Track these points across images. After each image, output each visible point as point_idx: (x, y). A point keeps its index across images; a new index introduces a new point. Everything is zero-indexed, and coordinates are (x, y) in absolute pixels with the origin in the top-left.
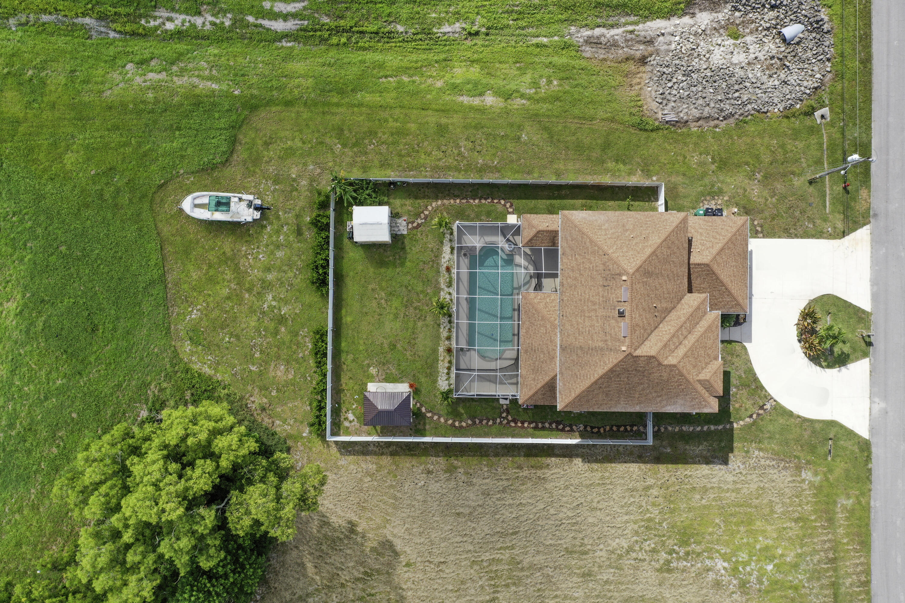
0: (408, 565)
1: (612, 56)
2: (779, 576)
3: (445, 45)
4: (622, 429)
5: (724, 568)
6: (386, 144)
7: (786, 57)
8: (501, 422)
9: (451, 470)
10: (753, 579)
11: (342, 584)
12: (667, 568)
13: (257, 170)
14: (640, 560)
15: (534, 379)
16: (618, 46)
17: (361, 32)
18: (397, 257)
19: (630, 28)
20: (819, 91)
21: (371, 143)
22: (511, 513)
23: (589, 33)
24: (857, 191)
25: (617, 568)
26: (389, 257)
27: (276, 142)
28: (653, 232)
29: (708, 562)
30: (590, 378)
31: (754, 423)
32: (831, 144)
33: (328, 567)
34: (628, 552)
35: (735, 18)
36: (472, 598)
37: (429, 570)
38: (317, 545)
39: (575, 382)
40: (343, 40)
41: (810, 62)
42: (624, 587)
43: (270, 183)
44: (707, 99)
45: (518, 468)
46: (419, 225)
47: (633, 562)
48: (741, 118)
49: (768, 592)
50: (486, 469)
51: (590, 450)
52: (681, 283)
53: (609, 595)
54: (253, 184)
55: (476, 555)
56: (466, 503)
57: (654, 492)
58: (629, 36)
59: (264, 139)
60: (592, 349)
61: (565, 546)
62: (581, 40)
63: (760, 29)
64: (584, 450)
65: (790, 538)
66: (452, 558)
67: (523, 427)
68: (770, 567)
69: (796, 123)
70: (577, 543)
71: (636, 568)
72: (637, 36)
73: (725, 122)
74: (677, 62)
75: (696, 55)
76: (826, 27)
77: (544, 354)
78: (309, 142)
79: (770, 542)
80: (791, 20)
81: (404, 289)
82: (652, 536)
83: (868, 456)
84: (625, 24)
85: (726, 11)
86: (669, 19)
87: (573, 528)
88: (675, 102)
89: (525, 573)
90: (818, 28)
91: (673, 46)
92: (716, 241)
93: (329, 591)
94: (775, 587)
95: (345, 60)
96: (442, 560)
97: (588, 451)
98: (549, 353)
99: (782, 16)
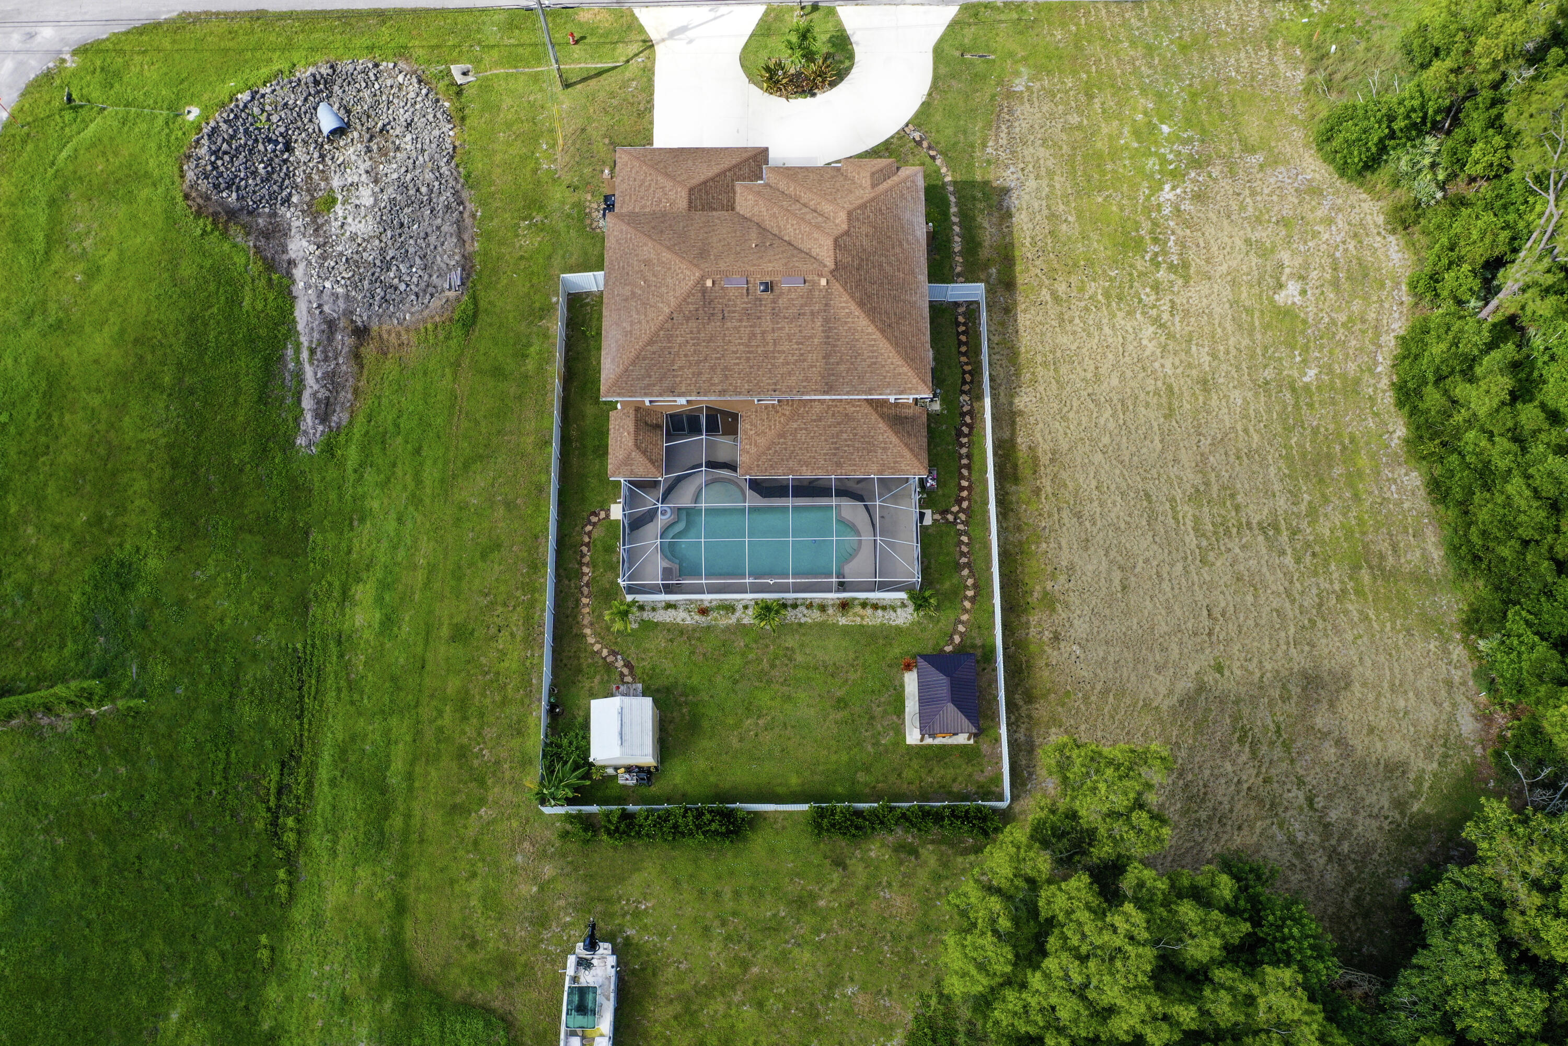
0: (1219, 669)
1: (351, 379)
2: (1178, 116)
3: (313, 646)
4: (963, 338)
5: (1173, 188)
6: (482, 728)
7: (368, 129)
8: (963, 522)
9: (1049, 602)
10: (1185, 150)
11: (1265, 782)
12: (1182, 269)
13: (523, 959)
14: (1172, 307)
15: (884, 449)
16: (334, 373)
17: (279, 792)
18: (683, 699)
19: (305, 355)
20: (424, 77)
21: (480, 755)
22: (1114, 503)
23: (309, 417)
24: (581, 25)
25: (1189, 341)
26: (683, 715)
27: (470, 928)
28: (637, 255)
29: (1167, 211)
30: (875, 340)
31: (944, 154)
32: (508, 63)
33: (1239, 806)
34: (1162, 326)
35: (301, 202)
36: (1263, 562)
37: (1224, 633)
38: (1200, 827)
39: (883, 366)
40: (290, 822)
41: (378, 93)
42: (1219, 330)
43: (546, 935)
44: (429, 230)
45: (1038, 495)
46: (628, 665)
47: (1177, 319)
48: (462, 180)
49: (1203, 131)
50: (1044, 545)
51: (1000, 385)
52: (719, 218)
53: (1233, 352)
54: (548, 966)
55: (1190, 558)
56: (1103, 575)
57: (1061, 288)
58: (319, 355)
59: (464, 949)
60: (828, 337)
61: (1162, 420)
62: (321, 428)
63: (321, 167)
64: (1002, 394)
65: (1117, 103)
66: (1199, 596)
67: (969, 488)
68: (1165, 129)
69: (473, 108)
70: (1155, 401)
71: (1187, 313)
72: (319, 344)
73: (467, 204)
74: (366, 283)
75: (356, 257)
76: (325, 70)
77: (841, 432)
78: (473, 865)
79: (1126, 130)
80: (310, 121)
81: (739, 686)
82: (1132, 291)
83: (986, 7)
84: (298, 361)
85: (288, 215)
86: (295, 298)
87: (1131, 408)
88: (430, 276)
89: (1213, 480)
90: (326, 82)
91: (340, 290)
92: (653, 184)
93: (1281, 804)
94: (1195, 121)
95: (328, 815)
96: (1205, 613)
97: (1003, 388)
98: (839, 424)
99: (303, 135)
